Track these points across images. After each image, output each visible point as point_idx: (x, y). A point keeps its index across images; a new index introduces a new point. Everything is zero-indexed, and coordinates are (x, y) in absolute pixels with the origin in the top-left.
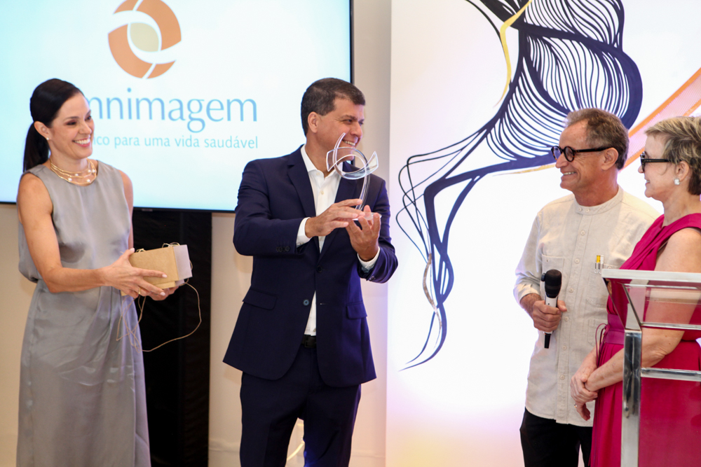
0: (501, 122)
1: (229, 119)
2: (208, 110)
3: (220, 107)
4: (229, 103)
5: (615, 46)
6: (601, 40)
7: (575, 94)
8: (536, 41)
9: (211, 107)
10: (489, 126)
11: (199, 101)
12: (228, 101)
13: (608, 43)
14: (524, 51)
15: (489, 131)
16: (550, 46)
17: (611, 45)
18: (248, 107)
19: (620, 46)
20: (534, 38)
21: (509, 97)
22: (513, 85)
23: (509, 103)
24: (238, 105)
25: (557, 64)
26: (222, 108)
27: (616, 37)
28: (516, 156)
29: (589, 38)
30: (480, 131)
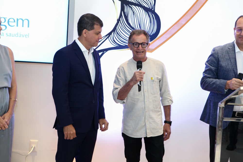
0: (114, 33)
1: (17, 26)
2: (8, 22)
3: (14, 21)
4: (18, 20)
5: (153, 10)
6: (148, 7)
7: (139, 25)
8: (127, 6)
9: (10, 21)
10: (110, 34)
11: (4, 18)
12: (17, 19)
13: (151, 8)
14: (122, 9)
15: (109, 36)
16: (131, 8)
17: (151, 9)
18: (26, 22)
19: (154, 10)
20: (126, 5)
21: (117, 24)
22: (119, 20)
23: (117, 26)
24: (22, 21)
25: (133, 14)
26: (15, 22)
27: (153, 7)
28: (119, 45)
29: (144, 6)
30: (106, 36)
